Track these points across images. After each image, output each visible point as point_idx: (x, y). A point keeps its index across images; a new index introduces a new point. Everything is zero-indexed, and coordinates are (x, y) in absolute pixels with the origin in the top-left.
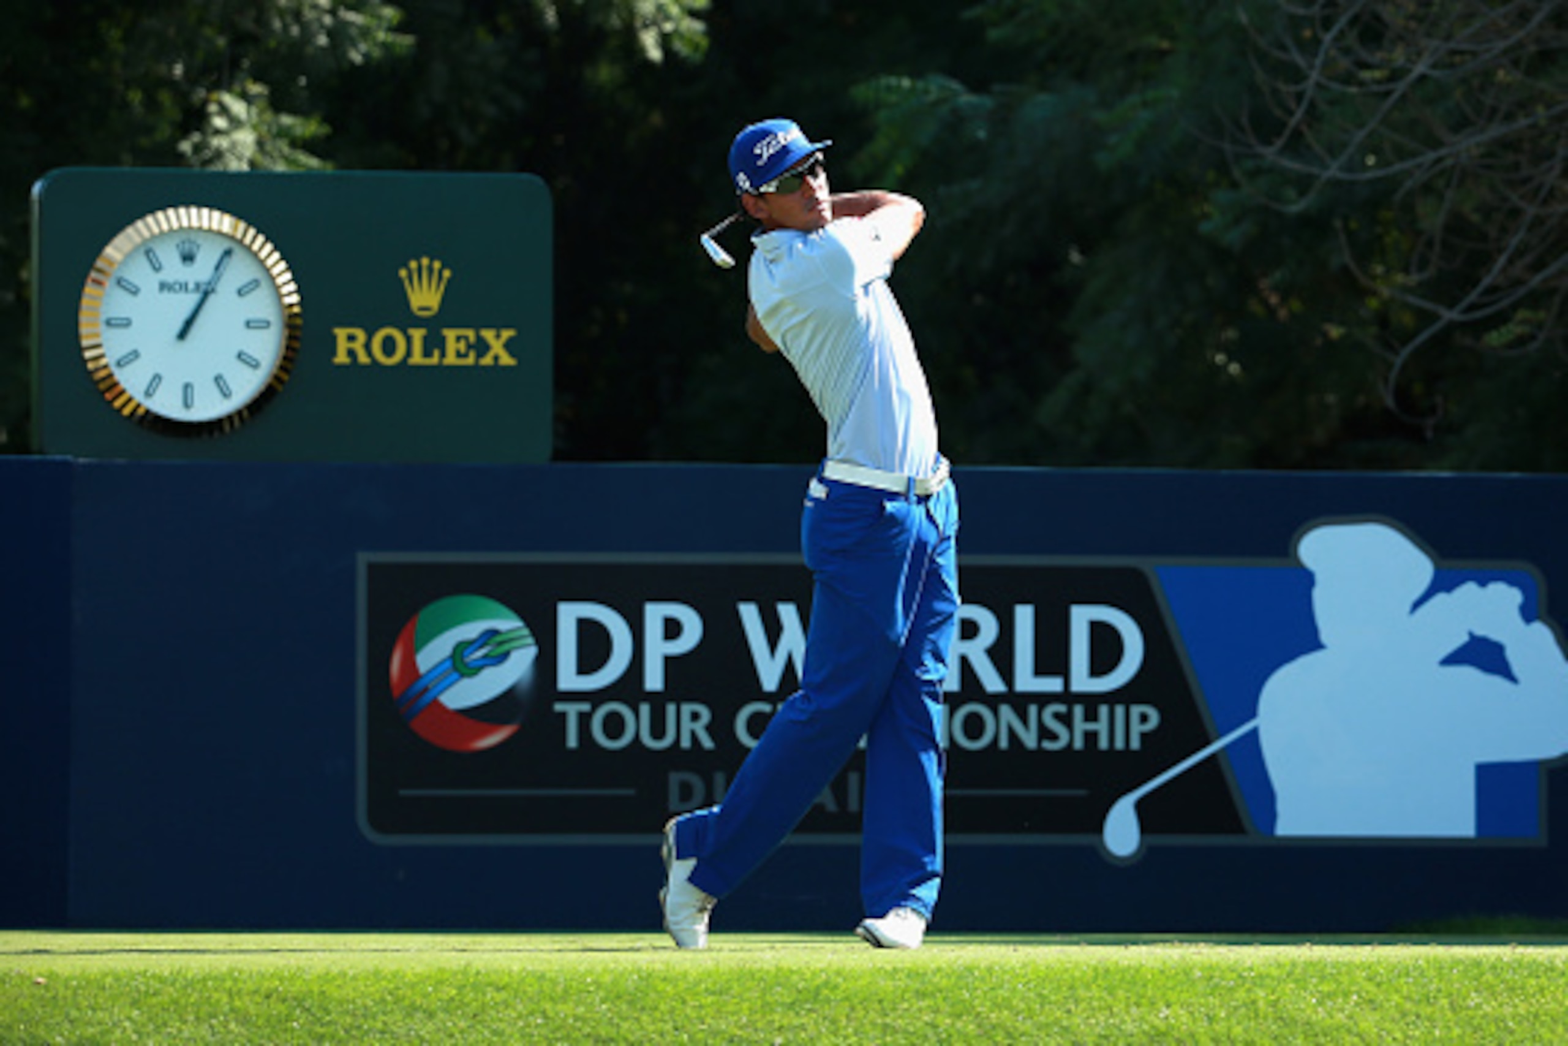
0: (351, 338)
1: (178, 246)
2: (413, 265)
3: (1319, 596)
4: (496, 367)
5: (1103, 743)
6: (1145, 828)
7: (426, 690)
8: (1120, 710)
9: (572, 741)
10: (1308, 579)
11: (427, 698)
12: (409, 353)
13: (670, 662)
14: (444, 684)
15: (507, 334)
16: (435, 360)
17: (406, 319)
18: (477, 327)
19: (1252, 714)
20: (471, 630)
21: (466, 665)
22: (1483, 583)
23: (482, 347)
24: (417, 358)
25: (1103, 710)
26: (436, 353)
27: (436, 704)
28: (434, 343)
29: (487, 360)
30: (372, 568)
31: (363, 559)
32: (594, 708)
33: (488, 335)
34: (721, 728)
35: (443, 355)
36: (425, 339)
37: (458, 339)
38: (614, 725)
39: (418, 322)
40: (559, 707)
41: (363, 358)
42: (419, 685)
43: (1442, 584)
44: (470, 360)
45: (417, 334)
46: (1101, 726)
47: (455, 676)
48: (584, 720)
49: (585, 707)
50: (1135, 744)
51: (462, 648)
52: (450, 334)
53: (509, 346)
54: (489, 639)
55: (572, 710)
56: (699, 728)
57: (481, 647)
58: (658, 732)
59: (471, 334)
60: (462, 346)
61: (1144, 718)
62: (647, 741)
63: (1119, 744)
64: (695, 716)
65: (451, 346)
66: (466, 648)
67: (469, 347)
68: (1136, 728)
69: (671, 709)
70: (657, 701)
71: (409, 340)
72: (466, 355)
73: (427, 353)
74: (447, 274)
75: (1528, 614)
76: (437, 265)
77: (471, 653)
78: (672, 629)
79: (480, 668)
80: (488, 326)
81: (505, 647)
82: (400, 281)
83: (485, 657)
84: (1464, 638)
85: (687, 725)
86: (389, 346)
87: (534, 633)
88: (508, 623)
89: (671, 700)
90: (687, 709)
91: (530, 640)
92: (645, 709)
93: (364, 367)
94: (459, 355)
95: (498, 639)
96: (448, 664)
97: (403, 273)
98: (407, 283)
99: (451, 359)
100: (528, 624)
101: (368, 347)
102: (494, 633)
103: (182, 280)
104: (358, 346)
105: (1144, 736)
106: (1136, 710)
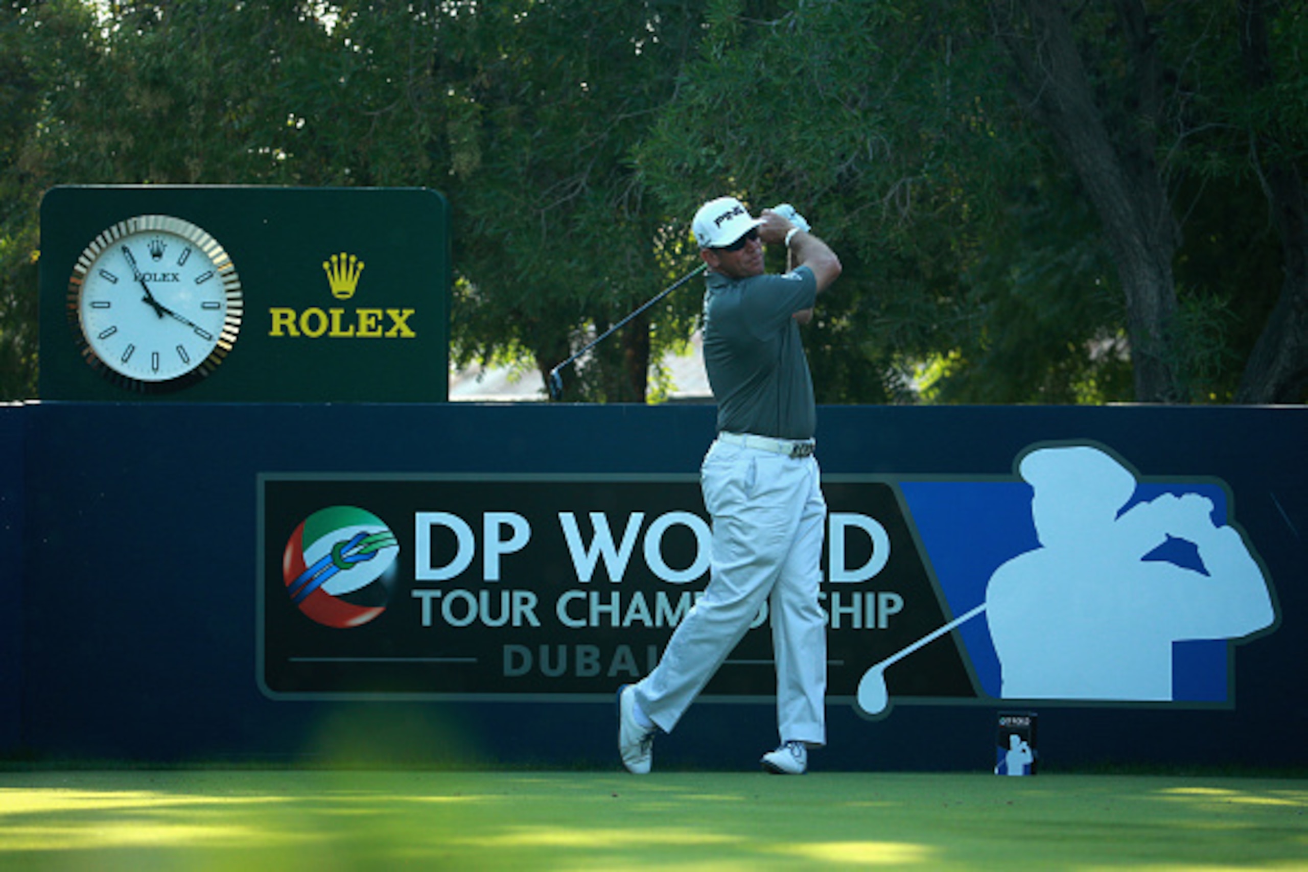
0: (284, 316)
1: (149, 246)
2: (334, 259)
3: (1037, 506)
4: (399, 339)
5: (857, 624)
6: (891, 690)
7: (311, 580)
8: (870, 597)
9: (427, 621)
10: (1028, 491)
11: (314, 585)
12: (330, 328)
13: (504, 558)
14: (326, 575)
15: (407, 313)
16: (350, 333)
17: (328, 301)
18: (384, 308)
19: (982, 600)
20: (347, 533)
21: (343, 560)
22: (1178, 495)
23: (388, 323)
24: (336, 332)
25: (857, 597)
26: (352, 328)
27: (319, 590)
28: (350, 320)
29: (392, 333)
30: (268, 484)
31: (262, 478)
32: (444, 594)
33: (393, 313)
34: (545, 610)
35: (357, 329)
36: (343, 317)
37: (370, 316)
38: (460, 608)
39: (337, 304)
40: (416, 593)
41: (293, 332)
42: (307, 575)
43: (1143, 495)
44: (379, 333)
45: (337, 313)
46: (855, 610)
47: (335, 569)
48: (436, 604)
49: (438, 594)
50: (883, 624)
51: (340, 547)
52: (363, 313)
53: (408, 322)
54: (361, 540)
55: (427, 596)
56: (528, 610)
57: (355, 546)
58: (495, 613)
59: (379, 313)
60: (372, 322)
61: (891, 603)
62: (487, 620)
63: (870, 625)
64: (525, 601)
65: (364, 322)
66: (343, 547)
67: (378, 323)
68: (884, 612)
69: (505, 595)
70: (495, 589)
71: (330, 317)
72: (375, 330)
73: (344, 328)
74: (361, 266)
75: (1218, 519)
76: (353, 259)
77: (348, 551)
78: (506, 532)
79: (354, 563)
80: (393, 307)
81: (375, 546)
82: (324, 271)
83: (358, 553)
84: (1164, 539)
85: (518, 608)
86: (314, 322)
87: (397, 536)
88: (377, 528)
89: (505, 589)
90: (518, 595)
91: (394, 542)
92: (484, 595)
93: (295, 338)
94: (370, 329)
95: (369, 539)
96: (329, 559)
97: (326, 265)
98: (329, 274)
99: (363, 332)
100: (392, 528)
101: (297, 323)
102: (366, 535)
103: (152, 271)
104: (289, 322)
105: (890, 617)
106: (883, 597)
